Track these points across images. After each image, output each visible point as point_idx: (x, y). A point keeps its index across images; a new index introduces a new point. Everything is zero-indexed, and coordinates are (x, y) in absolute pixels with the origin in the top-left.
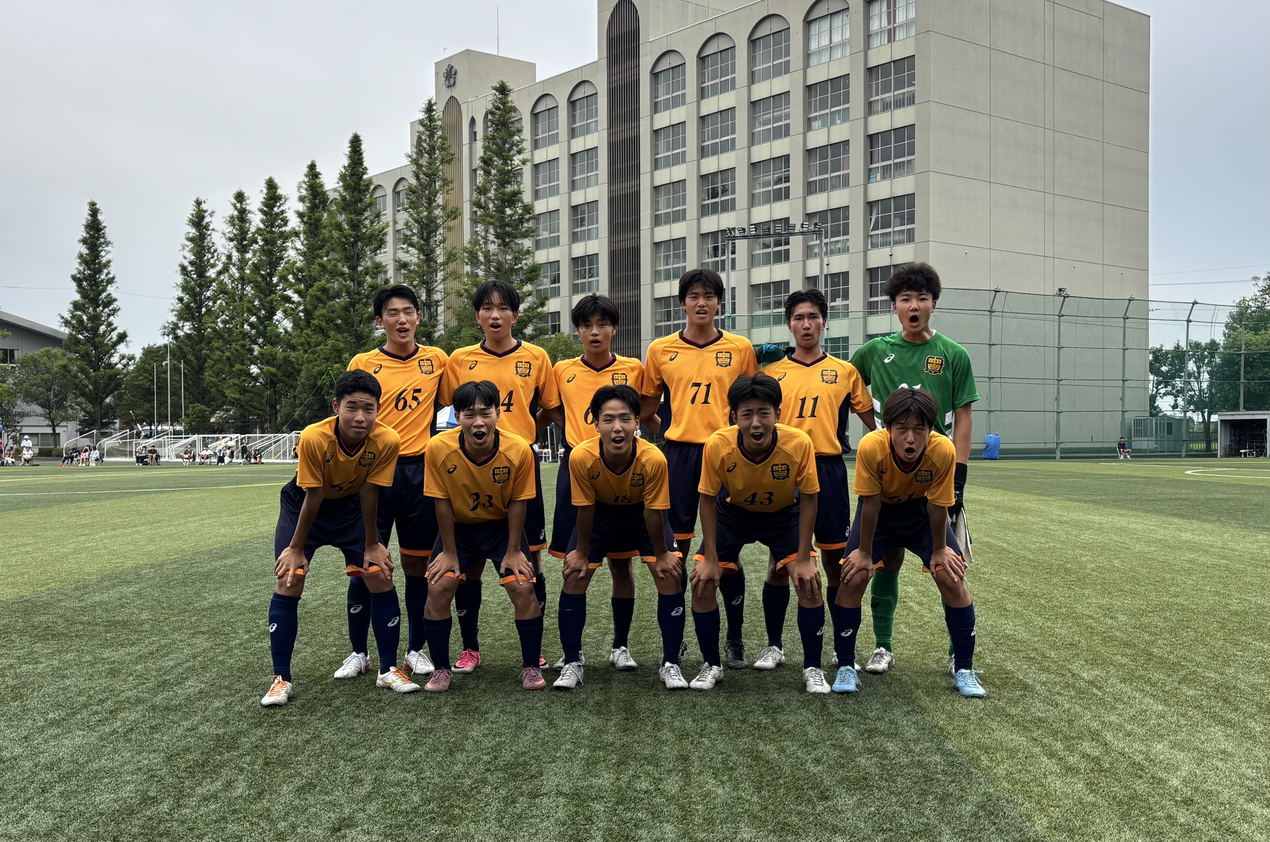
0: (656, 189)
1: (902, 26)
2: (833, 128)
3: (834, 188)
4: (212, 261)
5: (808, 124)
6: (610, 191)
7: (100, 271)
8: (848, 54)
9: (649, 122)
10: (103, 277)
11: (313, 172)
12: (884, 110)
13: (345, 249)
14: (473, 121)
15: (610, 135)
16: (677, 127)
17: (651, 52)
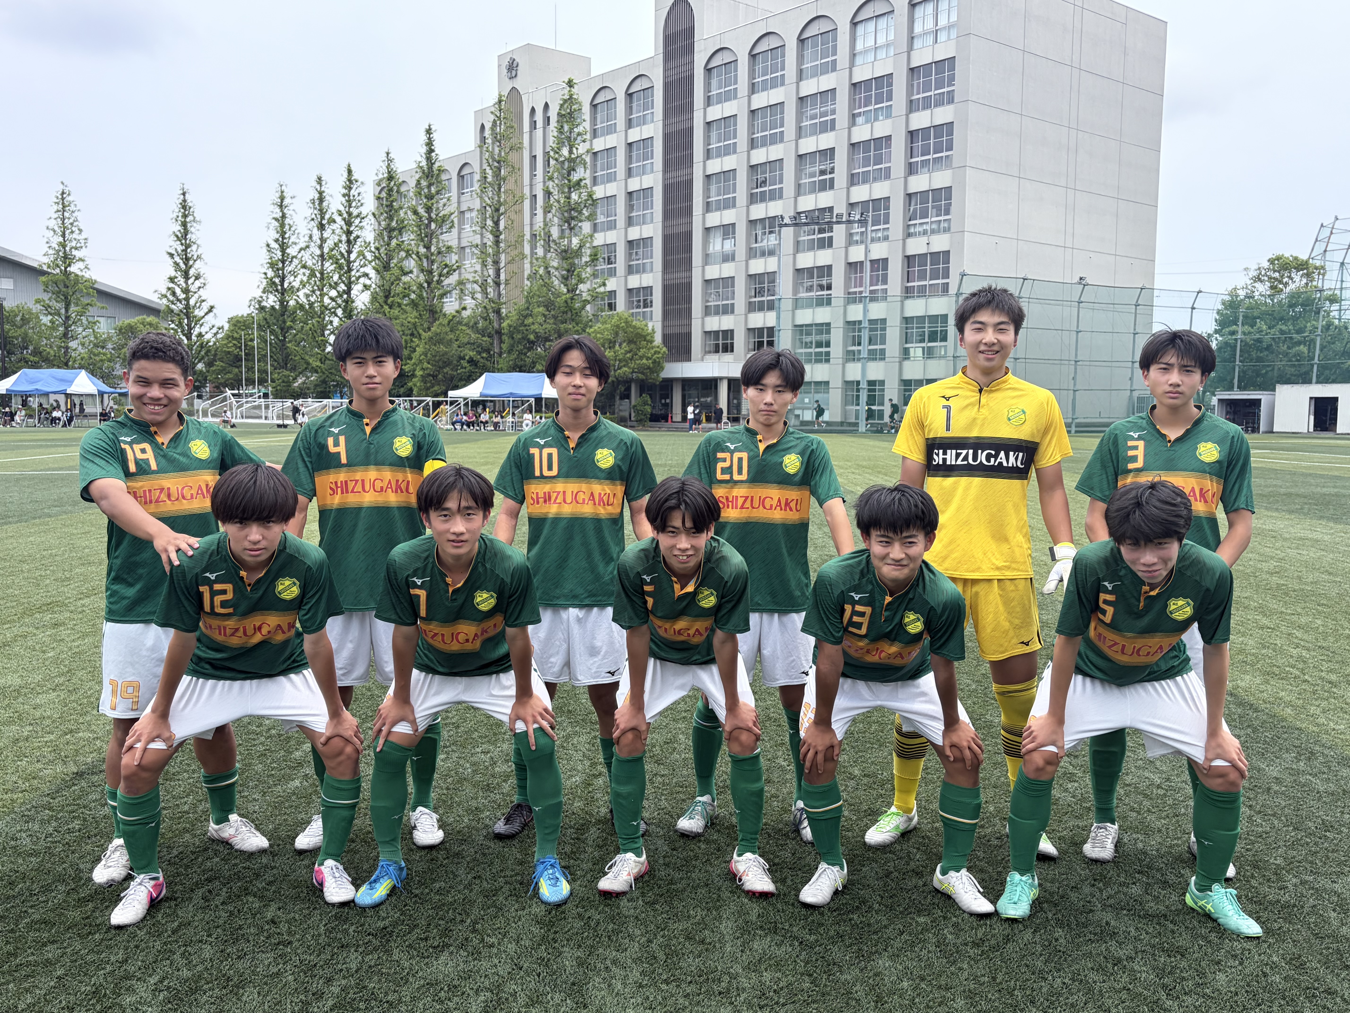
0: (708, 178)
1: (944, 28)
2: (876, 124)
3: (875, 180)
4: (294, 238)
5: (853, 119)
7: (190, 247)
8: (892, 54)
9: (702, 114)
10: (193, 252)
11: (389, 158)
12: (924, 108)
14: (533, 110)
15: (665, 126)
16: (730, 120)
17: (705, 49)
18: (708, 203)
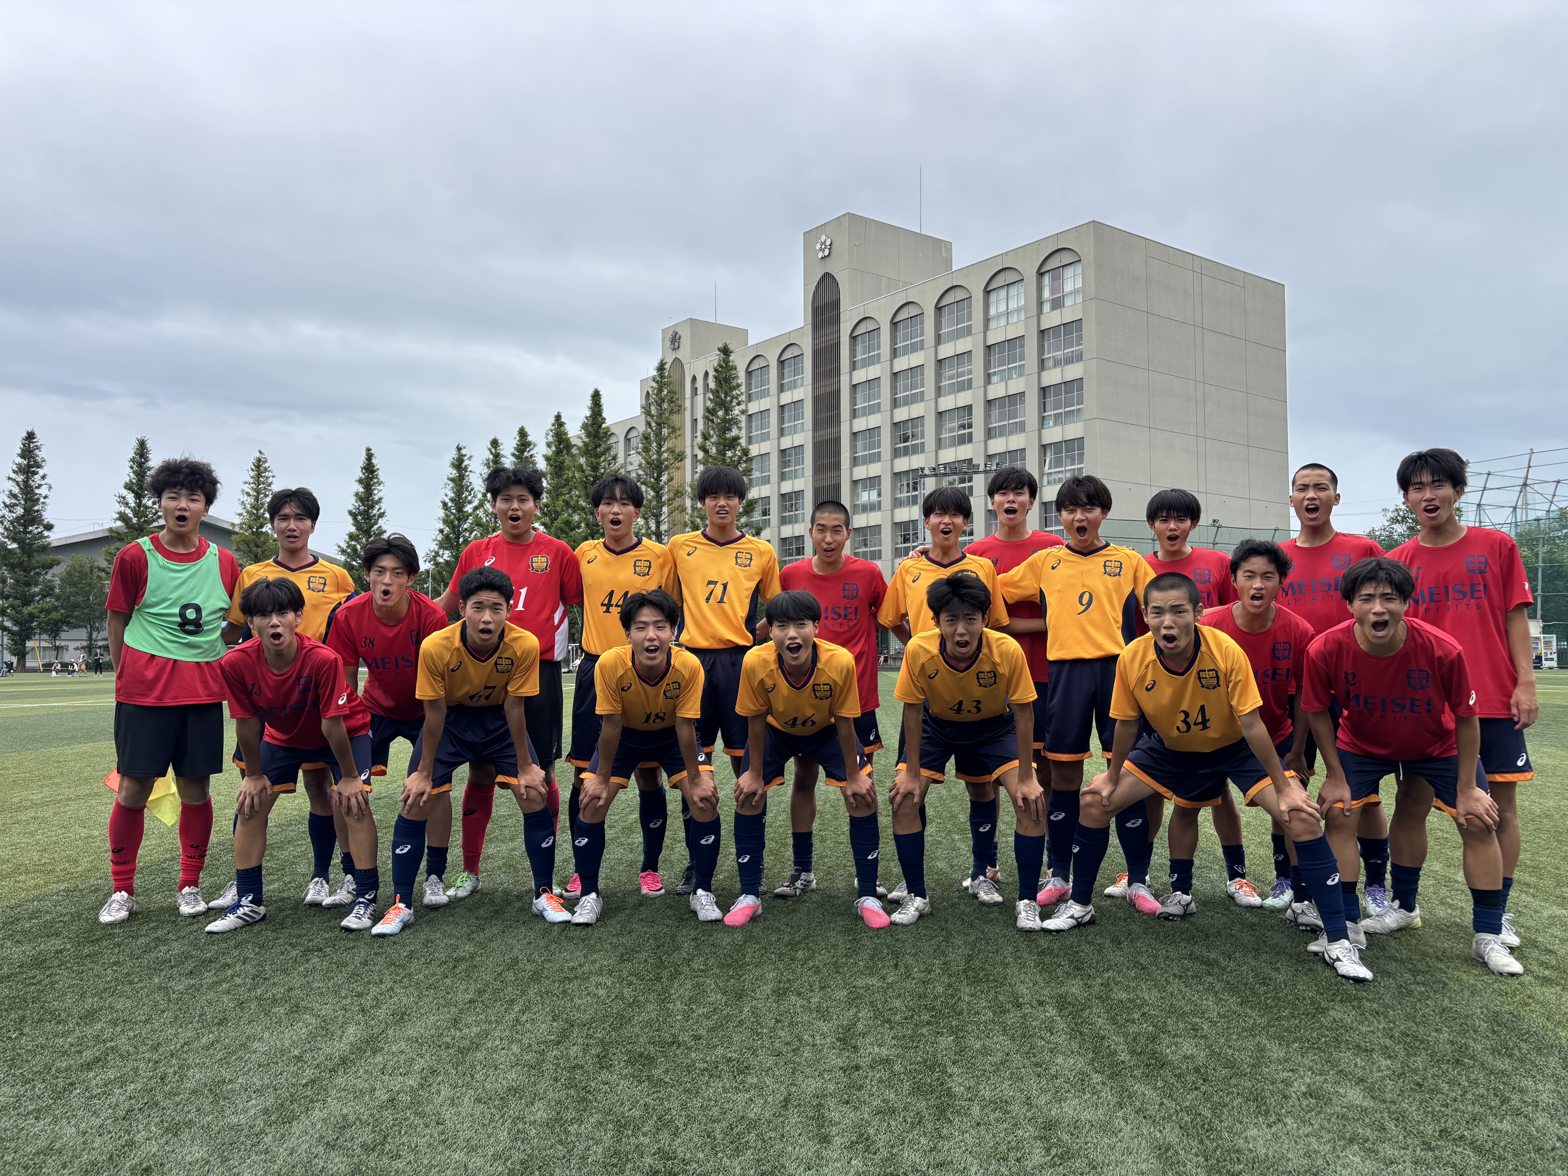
0: (854, 435)
1: (1070, 293)
2: (1010, 382)
3: (1011, 433)
4: (469, 498)
5: (988, 378)
6: (814, 437)
7: (372, 507)
8: (1023, 318)
9: (848, 378)
10: (375, 512)
11: (559, 421)
12: (1055, 366)
13: (586, 488)
14: (694, 379)
15: (814, 389)
16: (873, 382)
17: (850, 319)
18: (855, 458)
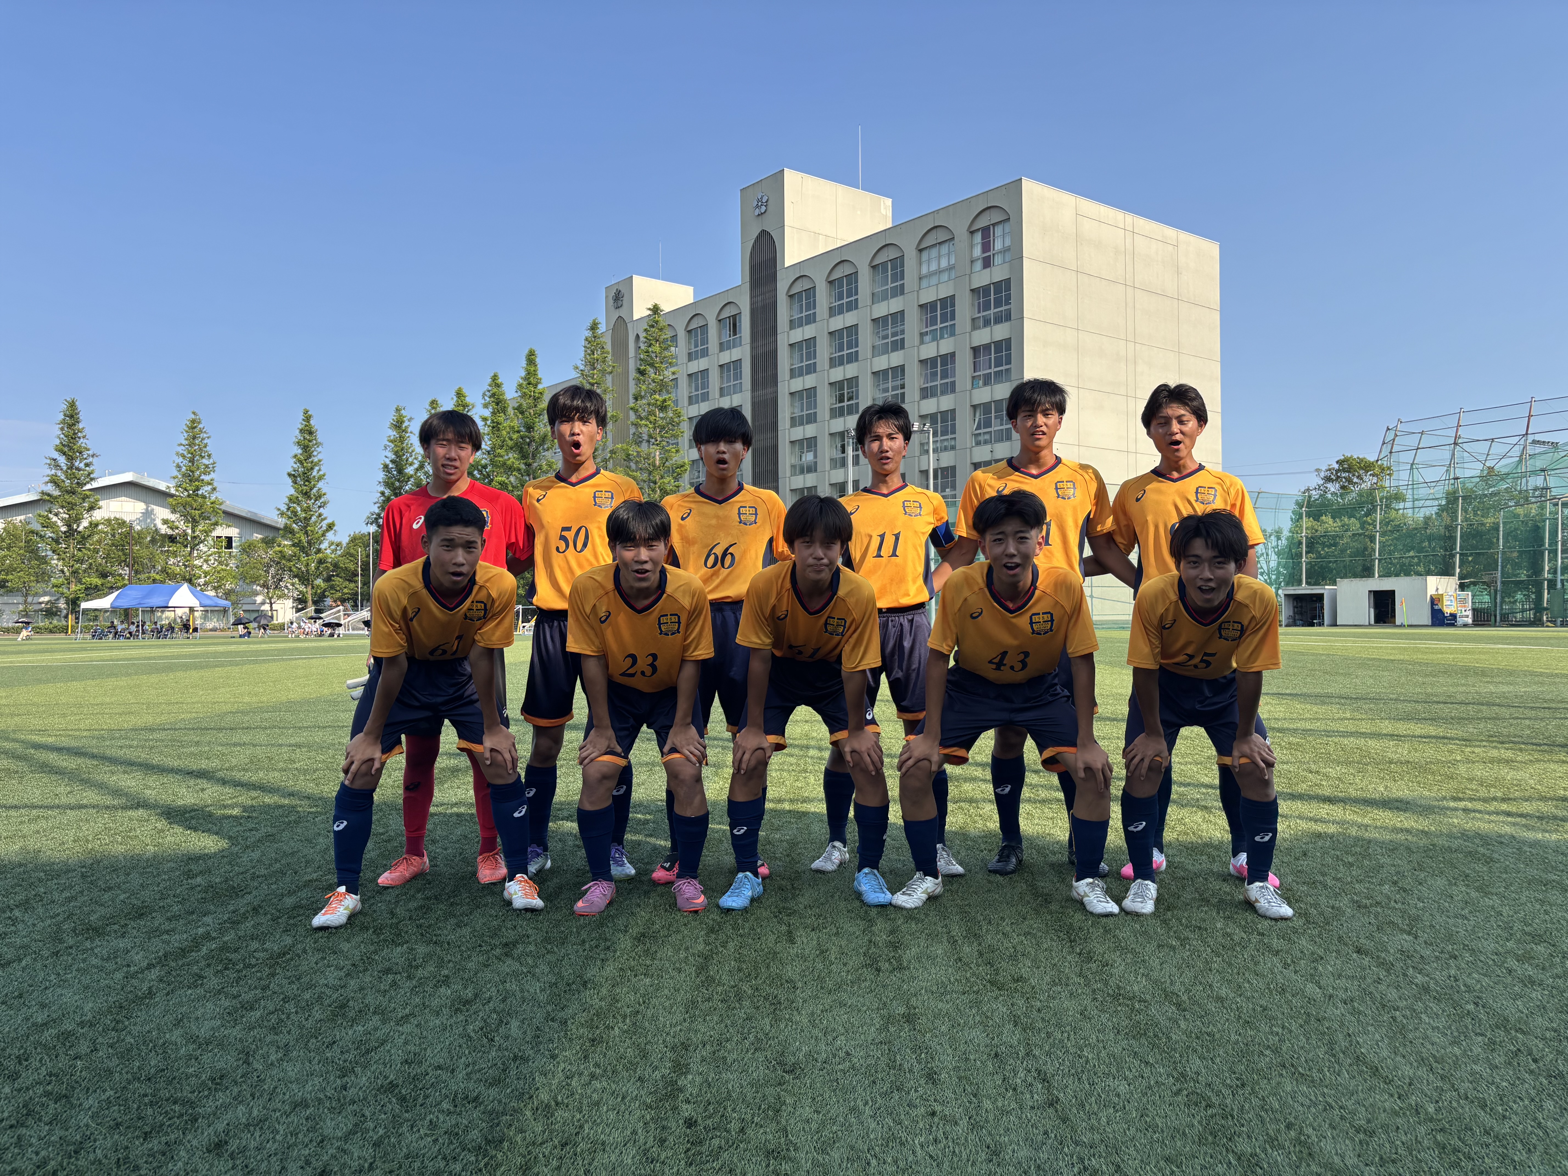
0: (792, 395)
1: (1000, 252)
2: (942, 342)
3: (942, 393)
4: (409, 460)
5: (921, 338)
6: (753, 397)
7: (312, 469)
8: (954, 277)
9: (785, 337)
10: (314, 474)
11: (495, 382)
12: (985, 326)
14: (638, 337)
15: (752, 348)
16: (811, 342)
17: (787, 277)
18: (792, 418)
